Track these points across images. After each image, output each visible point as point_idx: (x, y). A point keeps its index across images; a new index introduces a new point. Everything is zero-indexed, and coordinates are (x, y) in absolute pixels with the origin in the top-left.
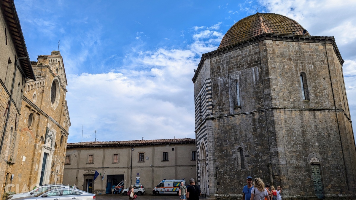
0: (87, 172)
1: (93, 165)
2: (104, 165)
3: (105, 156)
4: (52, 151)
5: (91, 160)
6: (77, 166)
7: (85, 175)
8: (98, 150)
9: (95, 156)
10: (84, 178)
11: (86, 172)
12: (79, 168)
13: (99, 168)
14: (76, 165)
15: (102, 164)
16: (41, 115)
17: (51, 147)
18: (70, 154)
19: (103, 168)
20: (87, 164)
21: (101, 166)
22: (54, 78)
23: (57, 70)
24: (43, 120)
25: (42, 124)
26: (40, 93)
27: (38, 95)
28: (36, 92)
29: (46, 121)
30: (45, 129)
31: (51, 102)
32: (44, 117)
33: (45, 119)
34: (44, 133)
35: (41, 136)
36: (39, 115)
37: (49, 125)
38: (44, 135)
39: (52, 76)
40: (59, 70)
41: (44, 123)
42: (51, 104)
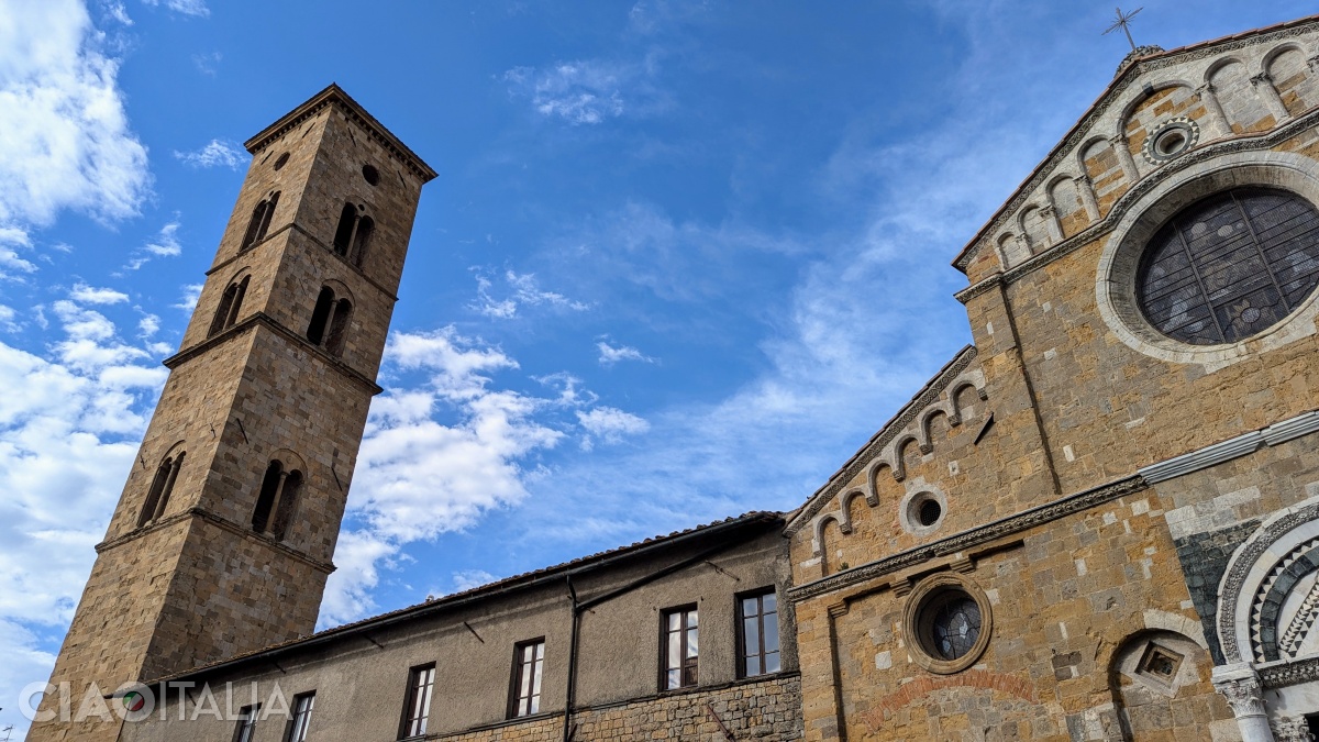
22: (1114, 234)
23: (1176, 131)
24: (1082, 538)
25: (1081, 566)
26: (976, 443)
27: (956, 472)
28: (922, 478)
29: (1126, 523)
30: (1148, 576)
31: (1166, 365)
32: (1089, 518)
33: (1109, 518)
34: (1156, 600)
35: (1119, 638)
36: (1020, 544)
37: (1200, 514)
38: (1176, 609)
39: (1074, 256)
40: (1196, 106)
41: (1114, 543)
42: (1188, 368)
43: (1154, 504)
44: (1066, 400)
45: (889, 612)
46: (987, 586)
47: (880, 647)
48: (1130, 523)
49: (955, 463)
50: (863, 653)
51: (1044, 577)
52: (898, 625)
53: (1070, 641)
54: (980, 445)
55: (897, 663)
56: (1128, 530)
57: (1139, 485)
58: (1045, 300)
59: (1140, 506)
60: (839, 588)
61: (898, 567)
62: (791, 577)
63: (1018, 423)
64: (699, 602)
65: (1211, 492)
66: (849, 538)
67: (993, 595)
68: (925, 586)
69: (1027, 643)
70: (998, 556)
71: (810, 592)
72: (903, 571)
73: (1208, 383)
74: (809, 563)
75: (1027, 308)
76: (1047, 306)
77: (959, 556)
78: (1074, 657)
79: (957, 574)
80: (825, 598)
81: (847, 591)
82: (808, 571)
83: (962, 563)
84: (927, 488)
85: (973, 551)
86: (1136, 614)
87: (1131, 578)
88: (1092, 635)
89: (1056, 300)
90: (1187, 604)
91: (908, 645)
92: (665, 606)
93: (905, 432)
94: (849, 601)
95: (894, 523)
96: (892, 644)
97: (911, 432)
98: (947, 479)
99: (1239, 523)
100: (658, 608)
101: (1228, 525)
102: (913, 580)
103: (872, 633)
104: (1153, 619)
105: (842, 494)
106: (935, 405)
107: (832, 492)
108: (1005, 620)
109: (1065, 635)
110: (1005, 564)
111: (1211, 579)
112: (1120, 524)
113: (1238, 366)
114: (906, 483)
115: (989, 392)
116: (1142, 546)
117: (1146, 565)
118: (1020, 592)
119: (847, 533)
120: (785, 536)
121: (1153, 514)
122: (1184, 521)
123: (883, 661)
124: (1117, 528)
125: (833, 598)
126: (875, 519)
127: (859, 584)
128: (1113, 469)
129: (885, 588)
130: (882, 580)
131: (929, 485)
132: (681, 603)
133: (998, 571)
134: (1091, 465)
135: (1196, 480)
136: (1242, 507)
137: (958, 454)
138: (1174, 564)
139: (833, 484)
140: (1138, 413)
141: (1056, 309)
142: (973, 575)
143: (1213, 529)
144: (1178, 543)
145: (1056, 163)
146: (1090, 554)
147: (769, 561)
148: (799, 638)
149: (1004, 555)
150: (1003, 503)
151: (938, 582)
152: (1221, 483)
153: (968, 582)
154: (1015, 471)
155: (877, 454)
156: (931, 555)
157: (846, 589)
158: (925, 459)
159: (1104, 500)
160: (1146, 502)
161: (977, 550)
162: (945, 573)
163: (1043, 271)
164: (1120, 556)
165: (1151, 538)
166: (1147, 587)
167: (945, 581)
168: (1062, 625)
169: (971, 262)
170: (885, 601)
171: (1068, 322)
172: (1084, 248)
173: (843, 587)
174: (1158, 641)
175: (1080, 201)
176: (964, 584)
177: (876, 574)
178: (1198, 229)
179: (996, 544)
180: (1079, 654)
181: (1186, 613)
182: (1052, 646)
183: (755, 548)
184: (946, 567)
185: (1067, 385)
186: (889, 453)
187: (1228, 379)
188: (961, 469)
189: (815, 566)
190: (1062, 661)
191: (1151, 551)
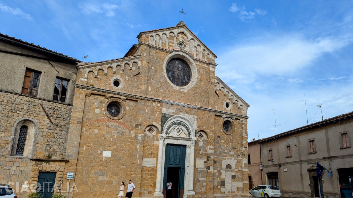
0: (311, 165)
1: (316, 155)
2: (330, 153)
3: (328, 140)
4: (192, 141)
5: (313, 148)
6: (298, 159)
7: (310, 171)
8: (318, 131)
9: (316, 141)
10: (309, 174)
11: (309, 166)
12: (301, 161)
13: (325, 158)
14: (297, 156)
15: (327, 153)
16: (139, 101)
17: (189, 136)
18: (290, 143)
19: (329, 158)
20: (309, 154)
21: (327, 156)
22: (170, 54)
23: (183, 43)
24: (148, 106)
25: (147, 110)
26: (134, 76)
27: (127, 79)
28: (119, 76)
29: (156, 106)
30: (156, 116)
31: (169, 84)
32: (151, 103)
33: (154, 104)
34: (156, 121)
35: (148, 125)
36: (137, 101)
37: (167, 111)
38: (158, 123)
39: (163, 53)
40: (187, 42)
41: (153, 109)
42: (172, 86)
43: (161, 106)
44: (153, 79)
45: (102, 101)
46: (127, 106)
47: (98, 108)
48: (157, 107)
49: (128, 77)
50: (92, 108)
51: (140, 109)
52: (104, 105)
53: (141, 122)
54: (134, 77)
55: (101, 113)
56: (156, 108)
57: (160, 101)
58: (156, 57)
59: (159, 105)
60: (91, 90)
61: (109, 93)
62: (76, 80)
63: (144, 78)
64: (43, 72)
65: (169, 108)
66: (95, 79)
67: (127, 108)
68: (113, 100)
69: (131, 119)
70: (131, 101)
71: (81, 87)
72: (110, 94)
73: (173, 91)
74: (83, 79)
75: (152, 55)
76: (155, 58)
77: (124, 97)
78: (140, 125)
79: (122, 101)
80: (86, 91)
81: (93, 92)
82: (82, 81)
83: (124, 99)
84: (120, 79)
85: (127, 98)
86: (153, 122)
87: (154, 116)
88: (144, 122)
89: (157, 58)
90: (160, 123)
91: (105, 110)
92: (28, 67)
93: (119, 63)
94: (92, 94)
95: (109, 82)
96: (101, 108)
97: (121, 64)
98: (125, 80)
99: (171, 114)
100: (26, 66)
101: (170, 114)
102: (112, 97)
103: (96, 104)
104: (154, 124)
105: (98, 67)
106: (129, 62)
107: (96, 66)
108: (128, 114)
109: (140, 121)
110: (132, 103)
111: (165, 121)
112: (155, 106)
113: (177, 90)
114: (115, 75)
115: (141, 67)
116: (157, 111)
117: (157, 115)
118: (133, 110)
119: (95, 77)
120: (77, 68)
121: (160, 107)
122: (165, 111)
123: (97, 111)
124: (154, 107)
125: (89, 92)
126: (104, 78)
127: (97, 92)
128: (156, 96)
129: (104, 96)
130: (104, 94)
131: (120, 78)
132: (35, 69)
133: (130, 104)
134: (153, 93)
135: (168, 105)
136: (172, 112)
137: (129, 76)
138: (160, 116)
139: (97, 64)
140: (163, 89)
141: (157, 60)
142: (124, 102)
143: (168, 114)
144: (163, 114)
145: (166, 31)
146: (149, 109)
147: (70, 72)
148: (74, 97)
149: (132, 101)
150: (135, 91)
151: (116, 100)
152: (171, 107)
153: (123, 103)
154: (141, 87)
155: (111, 64)
156: (118, 94)
157: (93, 91)
158: (121, 72)
159: (154, 101)
160: (160, 105)
161: (128, 98)
162: (119, 99)
163: (157, 51)
164: (153, 111)
165: (158, 111)
166: (155, 118)
167: (118, 101)
168: (140, 119)
169: (144, 35)
170: (102, 98)
171: (158, 65)
172: (165, 53)
173: (92, 90)
174: (152, 127)
175: (166, 42)
176: (122, 103)
177: (103, 92)
178: (177, 62)
179: (132, 99)
180: (141, 125)
181: (159, 124)
182: (137, 122)
183: (66, 66)
184: (120, 98)
185: (154, 76)
186: (114, 65)
187: (176, 92)
188: (129, 79)
189: (85, 81)
190: (137, 125)
191: (158, 113)
